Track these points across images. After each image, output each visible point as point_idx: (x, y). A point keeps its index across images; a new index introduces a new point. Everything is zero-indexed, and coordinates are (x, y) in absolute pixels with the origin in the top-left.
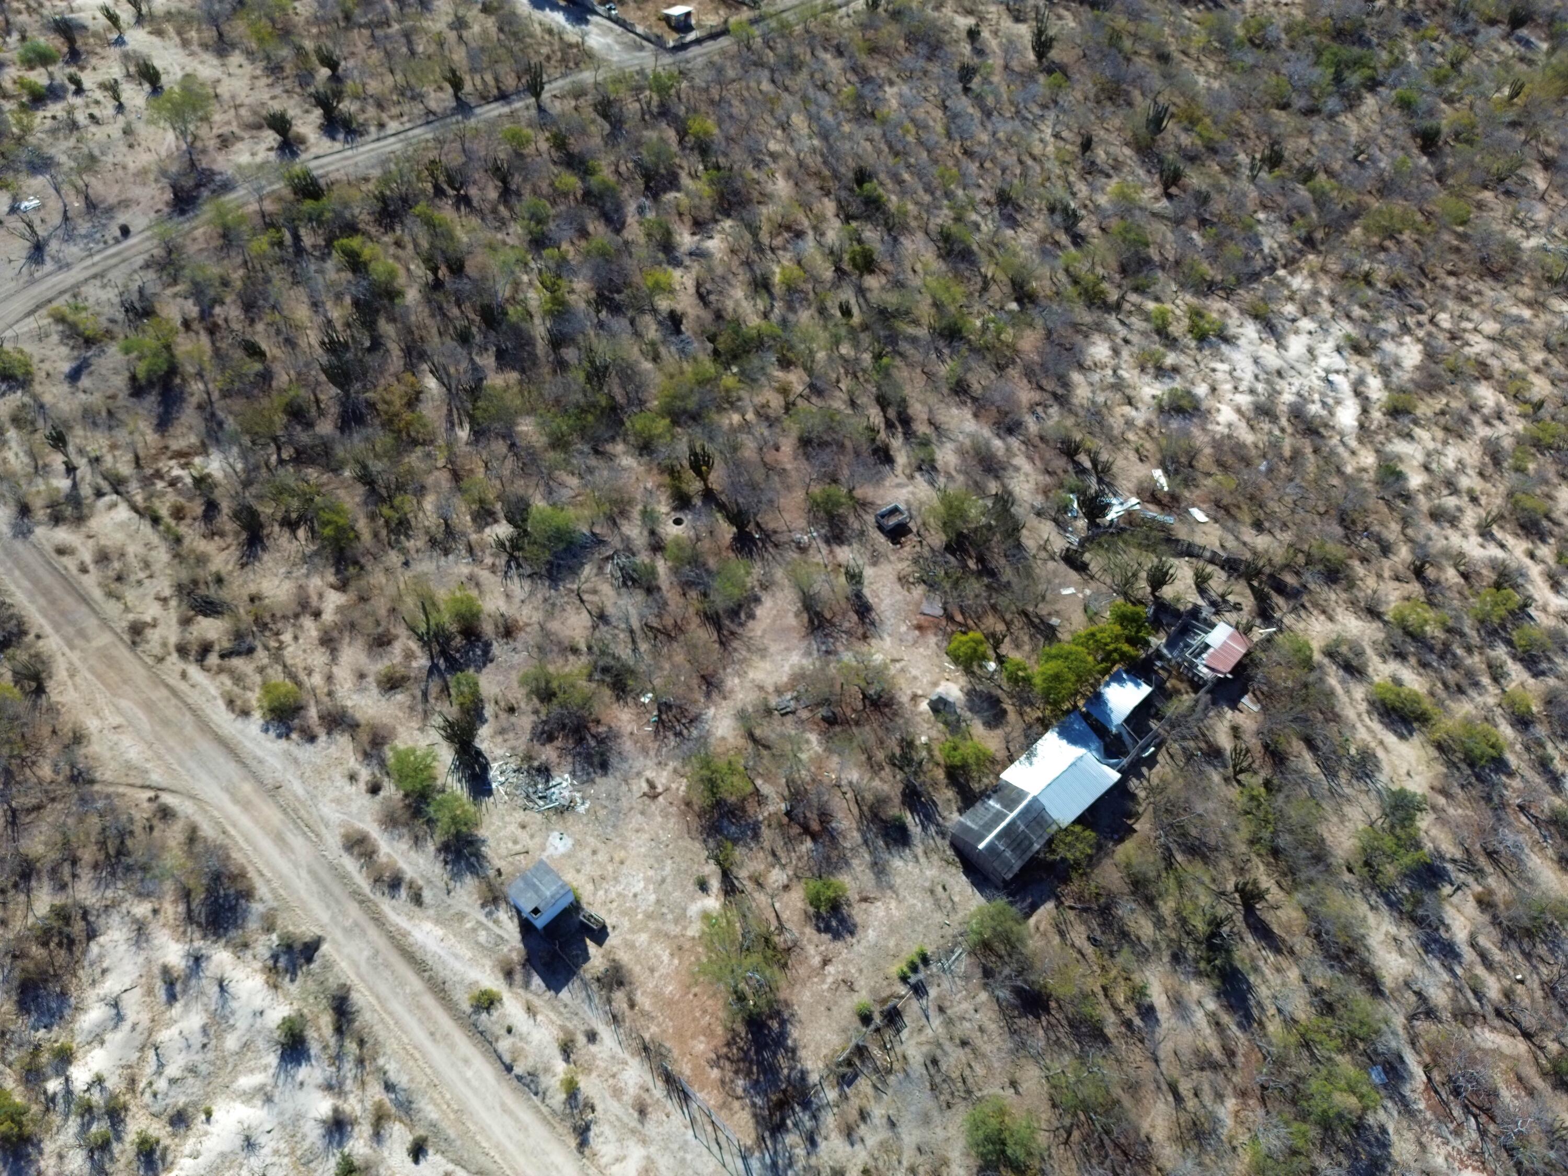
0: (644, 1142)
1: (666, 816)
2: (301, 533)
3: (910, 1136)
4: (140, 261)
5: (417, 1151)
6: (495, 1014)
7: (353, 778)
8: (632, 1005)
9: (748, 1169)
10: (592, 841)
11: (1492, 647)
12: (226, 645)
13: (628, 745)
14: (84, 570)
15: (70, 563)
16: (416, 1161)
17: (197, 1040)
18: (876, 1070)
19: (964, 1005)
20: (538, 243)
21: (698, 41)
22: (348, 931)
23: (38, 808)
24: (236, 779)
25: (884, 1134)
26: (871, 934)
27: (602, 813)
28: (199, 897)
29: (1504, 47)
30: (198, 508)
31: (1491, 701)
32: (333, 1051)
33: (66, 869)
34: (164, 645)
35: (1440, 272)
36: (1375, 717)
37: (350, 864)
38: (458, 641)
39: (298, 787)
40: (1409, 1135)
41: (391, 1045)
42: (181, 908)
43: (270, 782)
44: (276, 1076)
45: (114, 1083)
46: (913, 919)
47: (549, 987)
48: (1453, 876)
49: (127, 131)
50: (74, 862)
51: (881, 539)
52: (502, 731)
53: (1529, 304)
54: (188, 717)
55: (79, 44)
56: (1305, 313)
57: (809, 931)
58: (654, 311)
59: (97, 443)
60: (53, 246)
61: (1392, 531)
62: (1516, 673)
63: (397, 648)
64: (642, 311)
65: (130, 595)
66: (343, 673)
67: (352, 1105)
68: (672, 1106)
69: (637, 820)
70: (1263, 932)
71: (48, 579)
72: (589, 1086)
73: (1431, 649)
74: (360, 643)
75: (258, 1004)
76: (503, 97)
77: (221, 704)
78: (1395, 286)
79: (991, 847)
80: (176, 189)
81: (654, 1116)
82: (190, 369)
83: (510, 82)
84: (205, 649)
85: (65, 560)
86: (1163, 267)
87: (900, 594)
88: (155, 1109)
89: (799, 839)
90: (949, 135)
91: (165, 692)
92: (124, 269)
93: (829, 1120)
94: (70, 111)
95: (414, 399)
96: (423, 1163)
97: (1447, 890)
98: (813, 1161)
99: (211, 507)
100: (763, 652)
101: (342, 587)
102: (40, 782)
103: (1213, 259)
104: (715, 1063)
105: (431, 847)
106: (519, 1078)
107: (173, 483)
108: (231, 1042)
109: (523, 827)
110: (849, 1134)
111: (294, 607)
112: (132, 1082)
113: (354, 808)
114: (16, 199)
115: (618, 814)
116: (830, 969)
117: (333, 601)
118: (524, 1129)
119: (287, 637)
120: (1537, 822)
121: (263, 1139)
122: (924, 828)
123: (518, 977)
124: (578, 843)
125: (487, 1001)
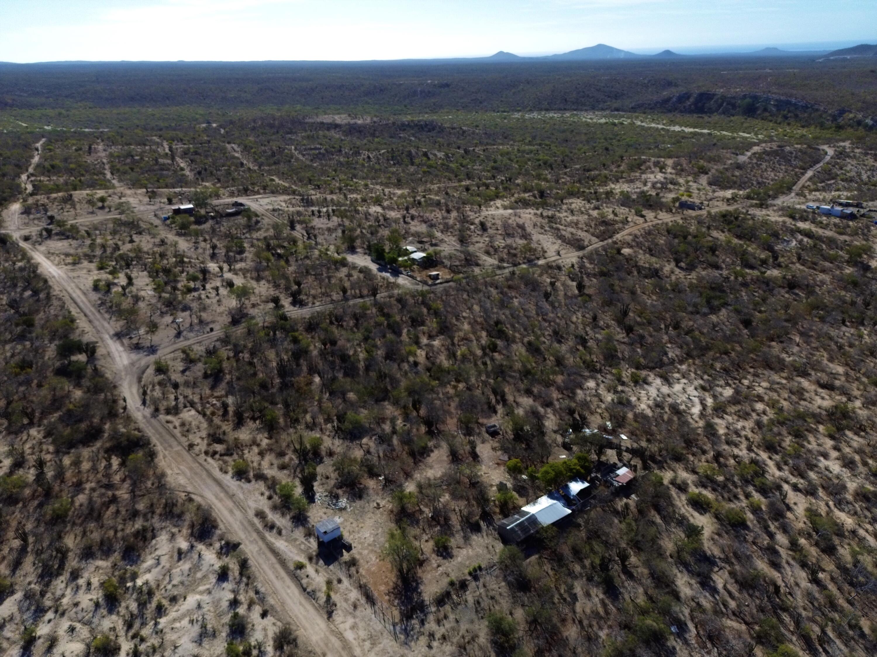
0: (354, 617)
1: (382, 514)
2: (258, 422)
3: (464, 627)
4: (215, 339)
5: (264, 615)
6: (303, 571)
7: (262, 494)
8: (357, 572)
9: (394, 629)
10: (351, 520)
11: (746, 486)
12: (223, 452)
13: (371, 492)
14: (175, 427)
15: (171, 426)
16: (263, 618)
17: (186, 573)
18: (454, 603)
19: (495, 586)
20: (366, 339)
21: (441, 283)
22: (251, 542)
23: (143, 495)
24: (218, 492)
25: (453, 624)
26: (459, 559)
27: (357, 512)
28: (197, 527)
29: (787, 296)
30: (221, 413)
31: (744, 505)
32: (237, 580)
33: (149, 515)
34: (200, 451)
35: (747, 367)
36: (690, 505)
37: (256, 521)
38: (310, 455)
39: (241, 496)
40: (687, 652)
41: (261, 578)
42: (189, 531)
43: (231, 493)
44: (214, 586)
45: (153, 584)
46: (477, 556)
47: (326, 564)
48: (719, 564)
49: (219, 301)
50: (153, 513)
51: (487, 436)
52: (323, 484)
53: (786, 378)
54: (205, 473)
55: (207, 276)
56: (684, 377)
57: (434, 556)
58: (408, 362)
59: (188, 392)
60: (185, 333)
61: (708, 447)
62: (757, 496)
63: (287, 457)
64: (403, 361)
65: (191, 436)
66: (265, 463)
67: (241, 598)
68: (367, 606)
69: (370, 515)
70: (630, 576)
71: (161, 430)
72: (335, 597)
73: (719, 486)
74: (273, 455)
75: (212, 562)
76: (362, 297)
77: (218, 469)
78: (725, 370)
79: (512, 529)
80: (233, 317)
81: (360, 609)
82: (227, 371)
83: (365, 292)
84: (215, 453)
85: (169, 425)
86: (623, 360)
87: (492, 453)
88: (165, 595)
89: (435, 526)
90: (538, 314)
91: (197, 465)
92: (209, 341)
93: (431, 618)
94: (200, 295)
95: (310, 383)
96: (265, 619)
97: (716, 569)
98: (422, 630)
99: (226, 413)
100: (431, 467)
101: (270, 438)
102: (146, 487)
103: (644, 358)
104: (388, 594)
105: (288, 517)
106: (308, 593)
107: (213, 405)
108: (199, 575)
109: (325, 513)
110: (439, 622)
111: (251, 442)
112: (158, 585)
113: (261, 503)
114: (175, 319)
115: (363, 512)
116: (440, 568)
117: (265, 442)
118: (307, 611)
119: (246, 451)
120: (761, 549)
121: (205, 606)
122: (488, 527)
123: (314, 561)
124: (346, 520)
125: (300, 566)
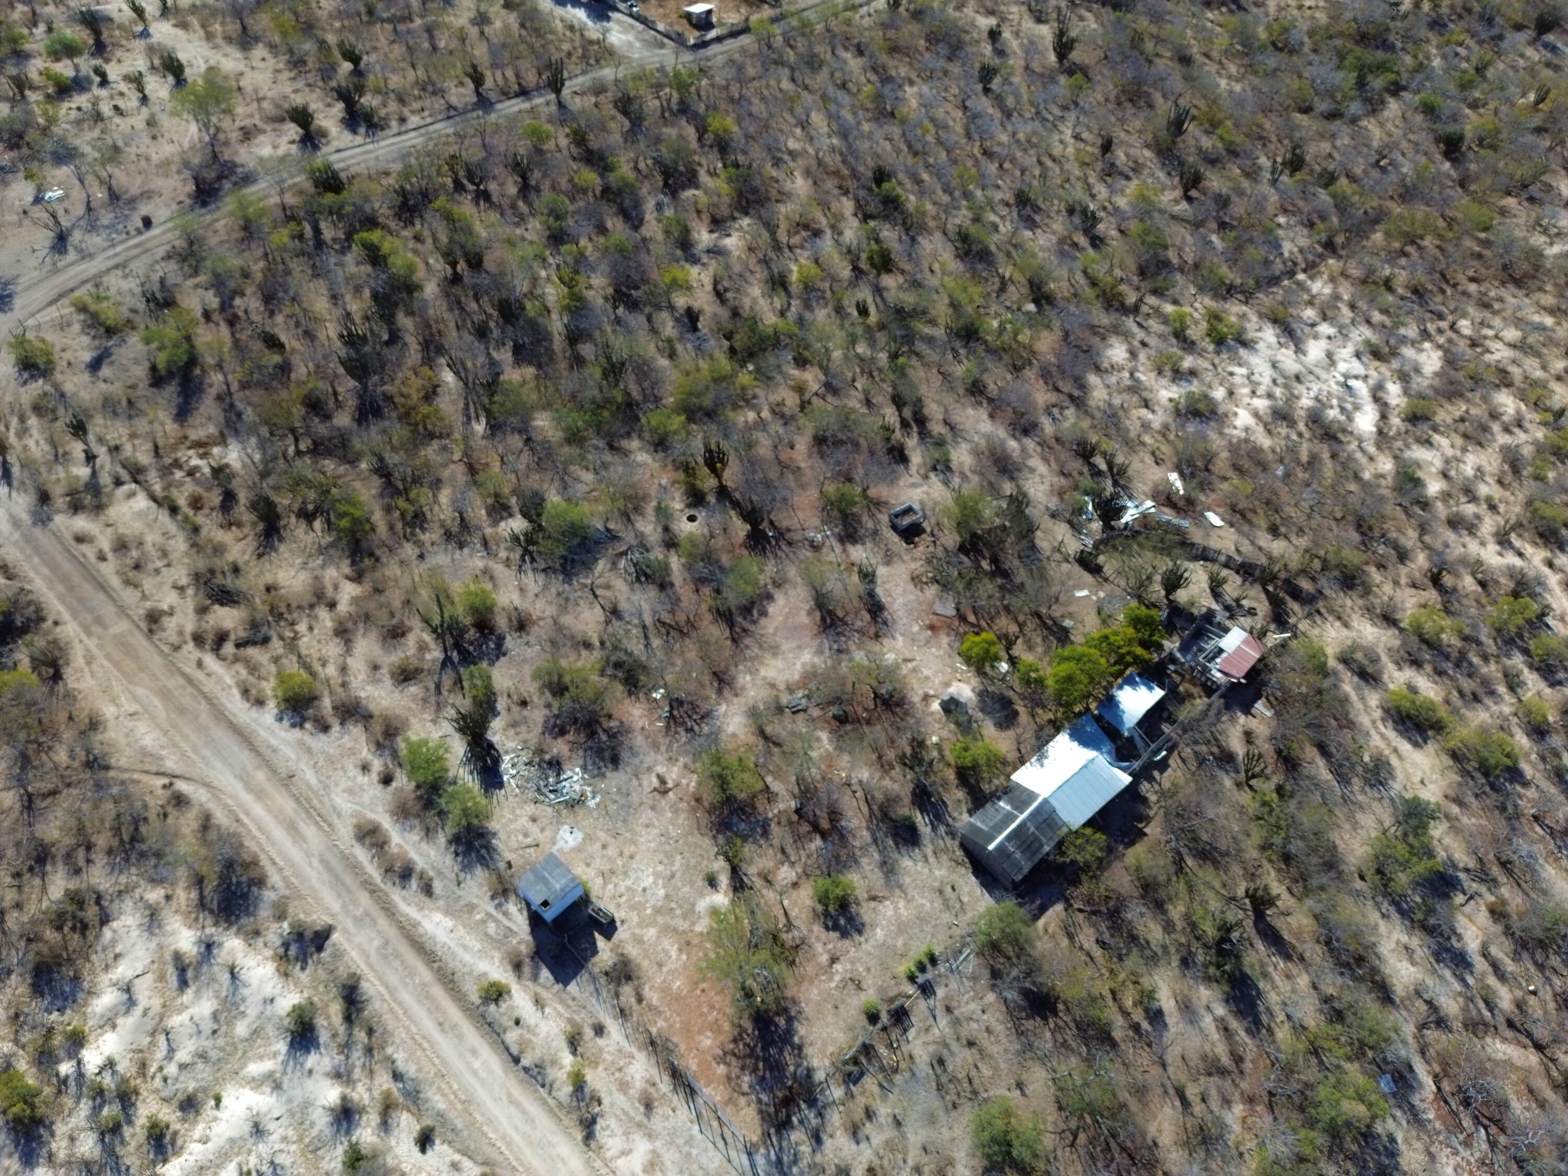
0: (650, 1135)
1: (676, 811)
2: (317, 524)
3: (916, 1136)
4: (161, 252)
5: (425, 1141)
6: (504, 1006)
7: (365, 768)
8: (640, 1000)
9: (753, 1165)
10: (601, 834)
11: (1508, 656)
12: (242, 634)
13: (639, 741)
14: (102, 558)
15: (88, 551)
16: (423, 1150)
17: (207, 1027)
18: (883, 1069)
19: (972, 1006)
20: (557, 238)
21: (719, 39)
22: (358, 921)
23: (54, 793)
24: (250, 767)
25: (890, 1133)
26: (879, 933)
27: (612, 808)
28: (211, 884)
29: (1530, 52)
30: (215, 498)
31: (1507, 710)
32: (341, 1039)
33: (81, 855)
34: (181, 633)
35: (1461, 278)
36: (1390, 724)
37: (362, 854)
38: (472, 634)
39: (311, 777)
40: (1418, 1145)
41: (400, 1034)
42: (194, 895)
43: (283, 771)
44: (285, 1063)
45: (124, 1066)
46: (921, 919)
47: (557, 980)
48: (1466, 885)
49: (151, 123)
50: (89, 847)
51: (894, 539)
52: (514, 725)
53: (1551, 311)
54: (204, 706)
55: (105, 35)
56: (1325, 318)
57: (817, 929)
58: (671, 308)
59: (117, 432)
60: (76, 236)
61: (1410, 538)
62: (1533, 682)
63: (411, 640)
64: (658, 308)
65: (148, 583)
66: (357, 664)
67: (361, 1094)
68: (678, 1100)
69: (647, 815)
70: (1273, 938)
71: (67, 567)
72: (595, 1079)
73: (1447, 657)
74: (374, 634)
75: (268, 991)
76: (523, 93)
77: (236, 693)
78: (1415, 291)
79: (1001, 848)
80: (197, 180)
81: (660, 1110)
82: (210, 360)
83: (531, 78)
84: (221, 638)
85: (84, 548)
86: (1181, 270)
87: (913, 594)
88: (165, 1094)
89: (808, 837)
90: (969, 136)
91: (181, 681)
92: (146, 259)
93: (835, 1118)
94: (95, 102)
95: (431, 393)
96: (429, 1153)
97: (1459, 899)
98: (818, 1158)
99: (229, 498)
100: (775, 650)
101: (357, 578)
102: (56, 767)
103: (1233, 262)
104: (723, 1060)
105: (442, 839)
106: (526, 1070)
107: (191, 473)
108: (241, 1029)
109: (534, 820)
110: (855, 1132)
111: (310, 598)
112: (143, 1066)
113: (366, 798)
114: (40, 190)
115: (627, 810)
116: (838, 967)
117: (348, 592)
118: (530, 1120)
119: (302, 627)
120: (1552, 832)
121: (271, 1126)
122: (934, 828)
123: (527, 970)
124: (588, 838)
125: (495, 994)
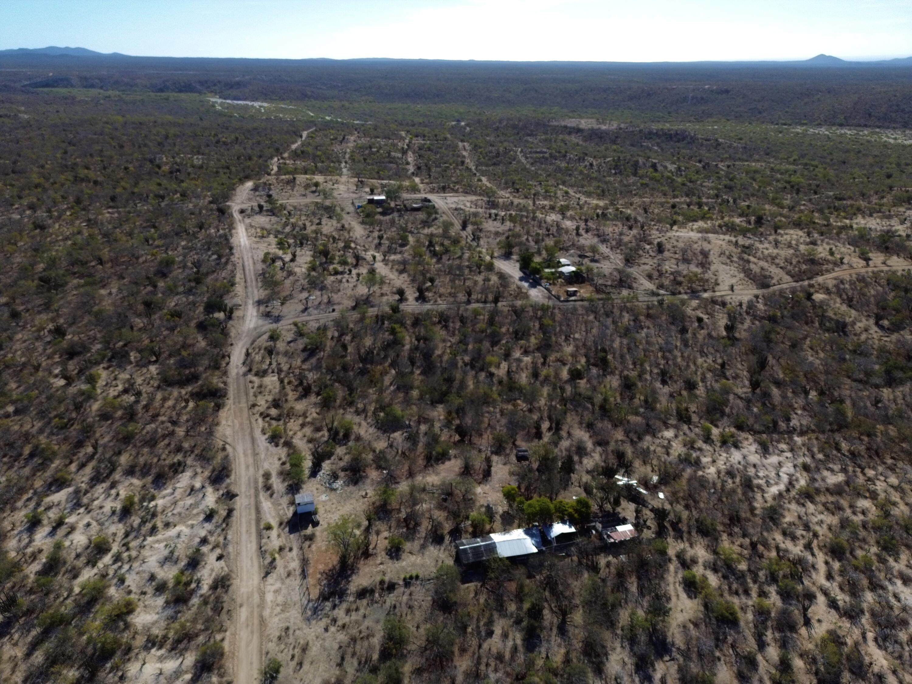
0: (283, 583)
1: (364, 503)
2: (319, 398)
3: (368, 623)
4: (332, 319)
5: (219, 558)
6: (268, 532)
7: (280, 459)
8: (309, 547)
9: (307, 605)
10: (334, 501)
12: (274, 417)
13: (368, 481)
14: (253, 388)
15: (250, 385)
16: (217, 560)
17: (187, 507)
18: (372, 600)
19: (420, 598)
20: (461, 343)
22: (246, 496)
23: (194, 436)
24: (248, 448)
25: (359, 618)
26: (404, 563)
27: (344, 495)
28: (216, 473)
30: (296, 383)
31: (750, 603)
32: (218, 524)
33: (189, 453)
34: (258, 411)
35: (888, 457)
36: (683, 585)
37: (261, 480)
38: (341, 437)
39: (263, 456)
41: (234, 529)
42: (209, 474)
43: (257, 452)
44: (199, 523)
45: (159, 509)
46: (422, 565)
47: (289, 532)
48: (674, 654)
49: (355, 286)
50: (192, 452)
51: (513, 458)
52: (333, 464)
54: (249, 430)
55: (359, 262)
56: (791, 451)
57: (383, 553)
58: (488, 372)
59: (283, 360)
60: (310, 310)
61: (755, 530)
62: (774, 598)
63: (321, 434)
64: (483, 370)
65: (259, 397)
66: (300, 434)
67: (212, 539)
68: (299, 578)
70: (563, 632)
71: (242, 387)
72: (279, 562)
73: (734, 574)
74: (311, 429)
75: (209, 504)
76: (485, 302)
77: (260, 430)
79: (465, 550)
80: (357, 303)
81: (291, 578)
83: (490, 299)
84: (268, 416)
86: (728, 416)
87: (506, 476)
88: (163, 519)
89: (403, 527)
90: (660, 350)
91: (248, 422)
92: (326, 320)
93: (344, 606)
94: (343, 278)
96: (218, 562)
97: (667, 658)
98: (330, 613)
99: (300, 384)
101: (319, 413)
102: (199, 431)
104: (322, 574)
105: (286, 484)
106: (262, 551)
108: (195, 511)
109: (317, 489)
110: (348, 611)
111: (301, 413)
112: (164, 511)
113: (274, 467)
114: (309, 296)
115: (349, 497)
116: (381, 566)
117: (313, 416)
118: (252, 566)
119: (292, 421)
120: (737, 655)
121: (182, 536)
122: (451, 542)
123: (283, 526)
124: (330, 500)
125: (269, 528)
